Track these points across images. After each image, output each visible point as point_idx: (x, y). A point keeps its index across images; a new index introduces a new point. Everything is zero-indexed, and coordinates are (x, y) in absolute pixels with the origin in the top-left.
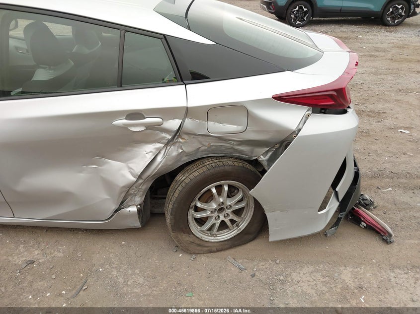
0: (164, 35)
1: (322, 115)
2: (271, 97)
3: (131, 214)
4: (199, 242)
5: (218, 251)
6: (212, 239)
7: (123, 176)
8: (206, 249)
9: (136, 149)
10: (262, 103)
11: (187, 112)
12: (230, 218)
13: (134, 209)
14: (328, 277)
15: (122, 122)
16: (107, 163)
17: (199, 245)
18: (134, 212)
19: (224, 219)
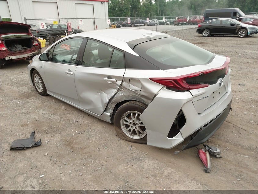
0: (124, 51)
1: (169, 90)
2: (148, 78)
3: (107, 115)
4: (124, 135)
5: (129, 141)
6: (129, 136)
7: (106, 99)
8: (125, 138)
9: (110, 90)
10: (145, 80)
11: (123, 79)
12: (137, 129)
13: (108, 114)
14: (159, 167)
15: (106, 79)
16: (103, 93)
17: (123, 136)
18: (108, 115)
19: (135, 129)
